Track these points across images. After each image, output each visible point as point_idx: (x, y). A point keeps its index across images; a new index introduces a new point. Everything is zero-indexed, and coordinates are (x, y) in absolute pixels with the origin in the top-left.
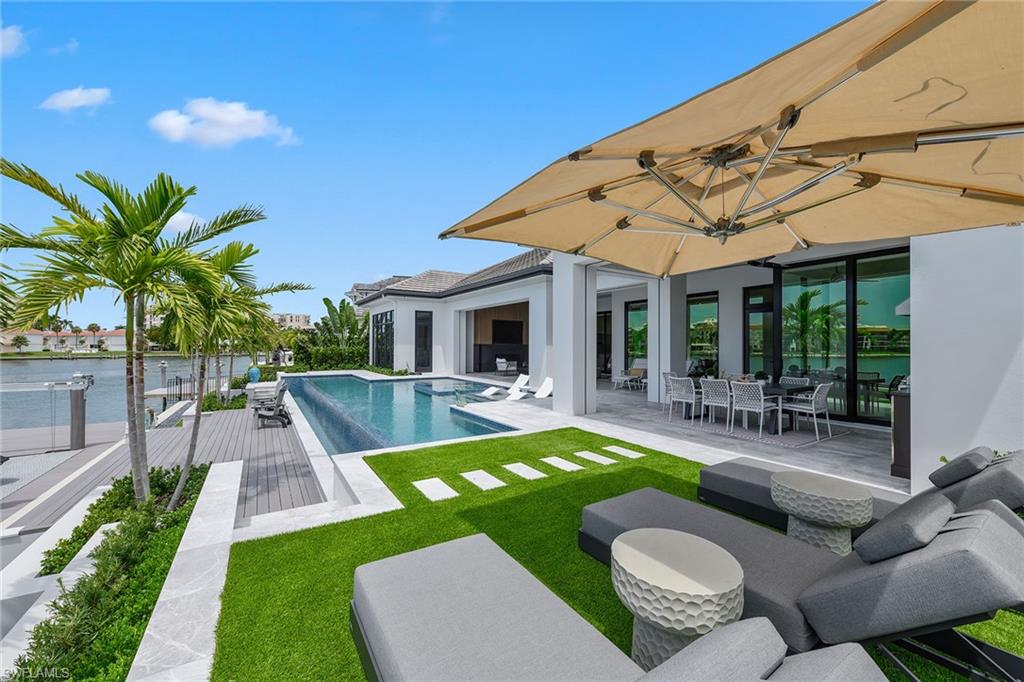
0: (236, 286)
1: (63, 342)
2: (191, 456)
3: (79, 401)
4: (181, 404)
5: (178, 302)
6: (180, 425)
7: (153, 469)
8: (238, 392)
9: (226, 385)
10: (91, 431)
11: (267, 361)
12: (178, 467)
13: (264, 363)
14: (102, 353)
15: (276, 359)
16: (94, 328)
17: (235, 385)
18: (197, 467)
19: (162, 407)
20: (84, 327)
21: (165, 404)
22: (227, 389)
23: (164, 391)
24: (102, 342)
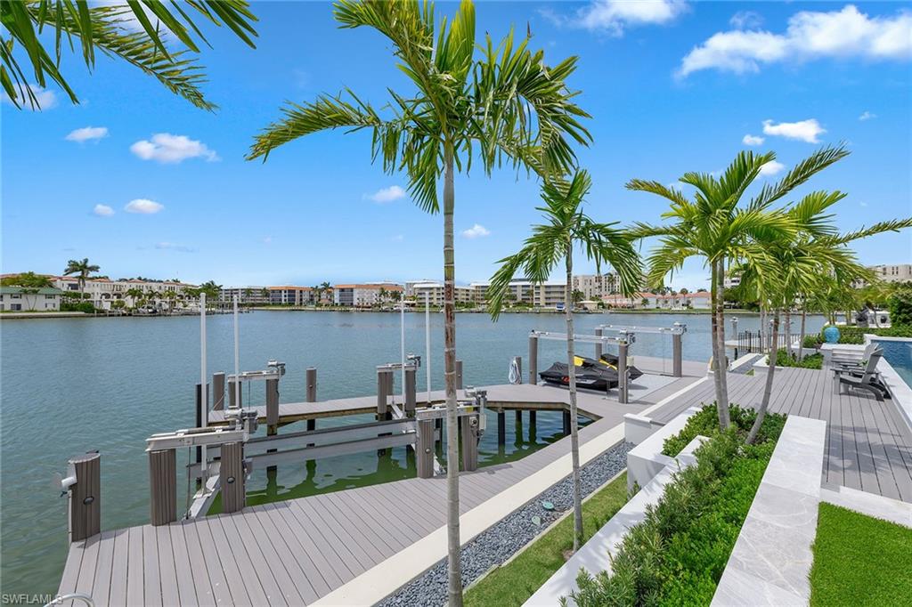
0: (812, 238)
1: (666, 302)
2: (766, 402)
3: (678, 341)
4: (749, 356)
5: (756, 260)
6: (751, 373)
7: (732, 405)
8: (812, 351)
9: (797, 342)
10: (686, 366)
11: (848, 321)
12: (753, 409)
13: (844, 323)
14: (690, 311)
15: (862, 319)
16: (684, 292)
17: (808, 344)
18: (771, 414)
19: (734, 356)
20: (678, 291)
21: (736, 354)
22: (798, 347)
23: (736, 343)
24: (689, 302)
